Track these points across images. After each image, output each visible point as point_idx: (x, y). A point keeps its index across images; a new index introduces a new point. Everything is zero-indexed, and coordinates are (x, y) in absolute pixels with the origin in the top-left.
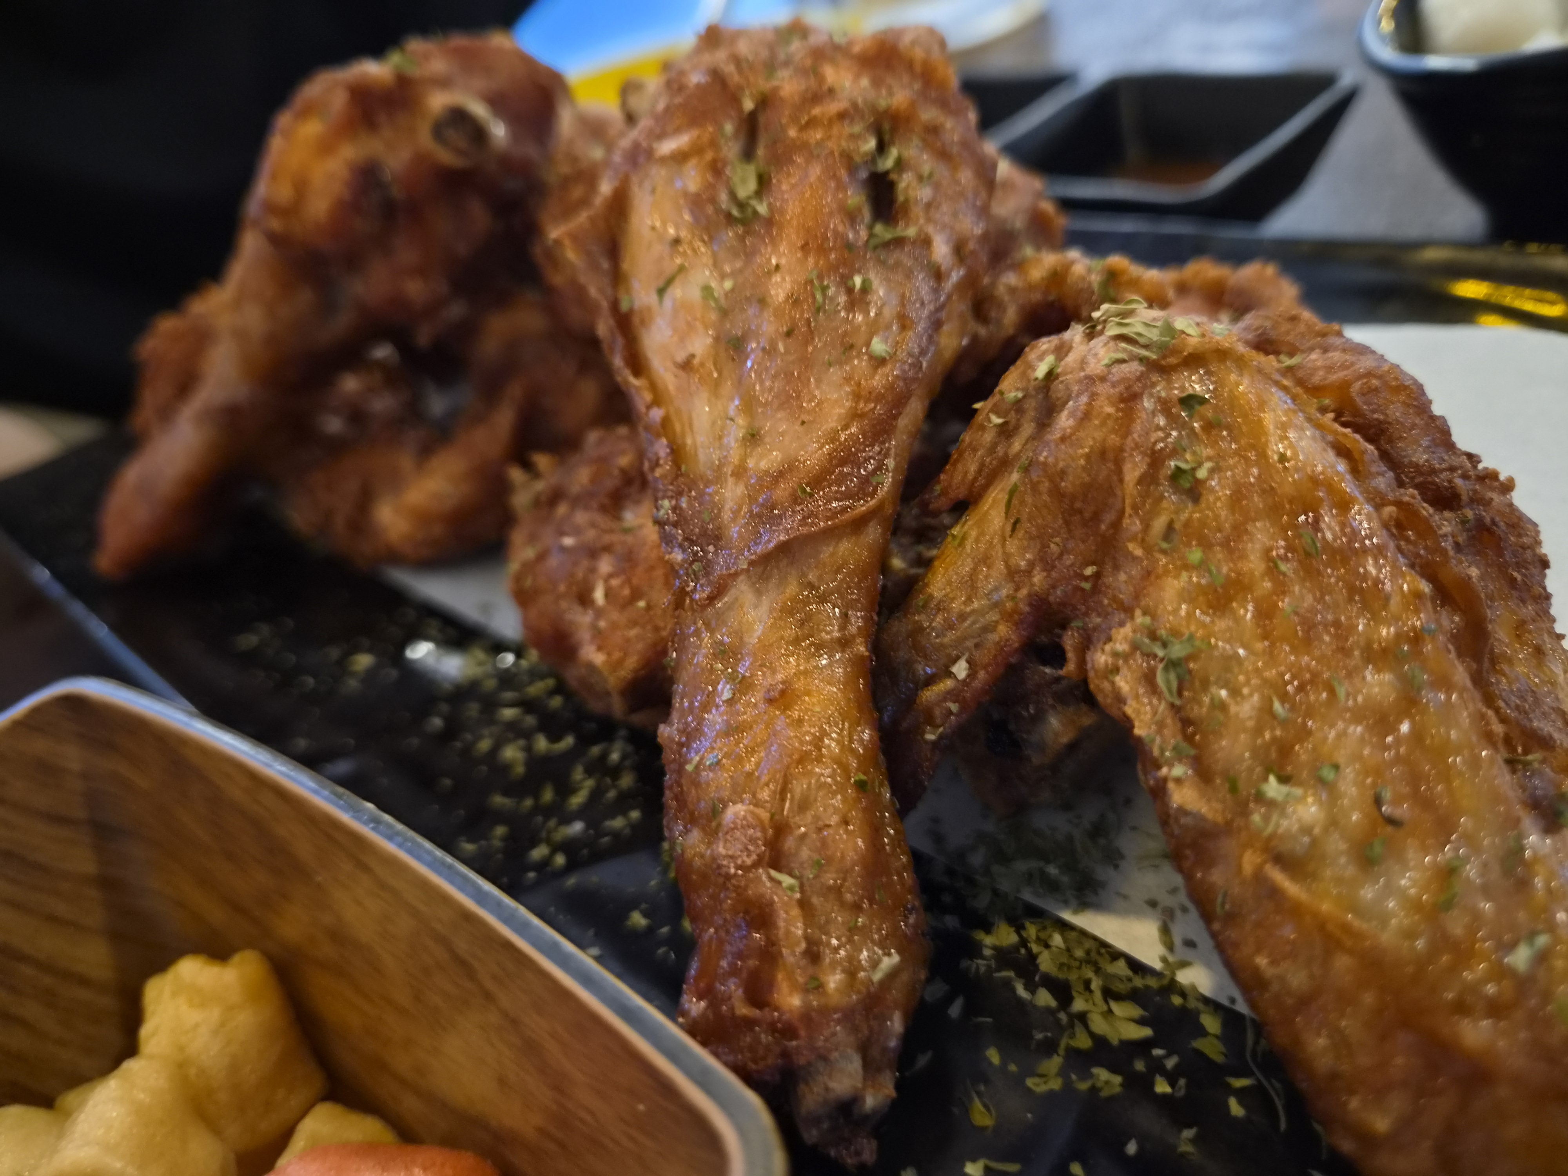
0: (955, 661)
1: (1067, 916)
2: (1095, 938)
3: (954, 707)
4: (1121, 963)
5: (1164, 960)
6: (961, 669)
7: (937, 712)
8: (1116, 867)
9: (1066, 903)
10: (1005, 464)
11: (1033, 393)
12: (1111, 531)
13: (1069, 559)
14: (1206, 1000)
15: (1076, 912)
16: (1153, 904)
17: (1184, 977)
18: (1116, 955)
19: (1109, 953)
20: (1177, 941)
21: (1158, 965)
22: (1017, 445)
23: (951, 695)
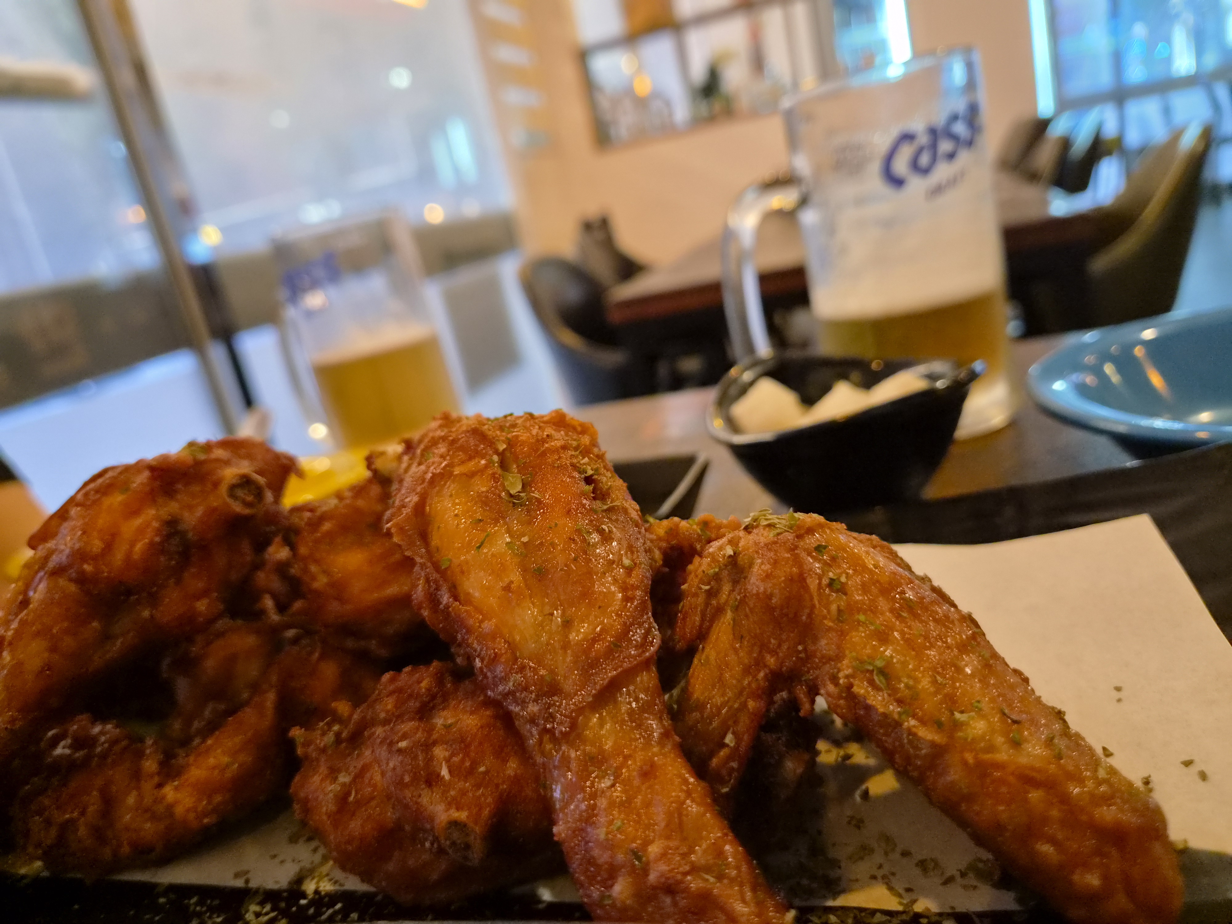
0: (724, 736)
1: (830, 903)
2: (855, 908)
3: (734, 765)
4: (878, 915)
5: (900, 904)
6: (729, 739)
7: (724, 772)
8: (840, 867)
9: (825, 897)
10: (720, 610)
11: (724, 567)
12: (809, 620)
13: (785, 647)
14: (940, 914)
15: (834, 899)
16: (874, 877)
17: (919, 907)
18: (873, 912)
19: (869, 914)
20: (901, 891)
21: (900, 908)
22: (723, 597)
23: (730, 758)
